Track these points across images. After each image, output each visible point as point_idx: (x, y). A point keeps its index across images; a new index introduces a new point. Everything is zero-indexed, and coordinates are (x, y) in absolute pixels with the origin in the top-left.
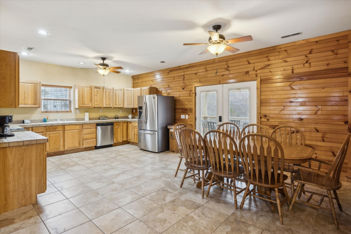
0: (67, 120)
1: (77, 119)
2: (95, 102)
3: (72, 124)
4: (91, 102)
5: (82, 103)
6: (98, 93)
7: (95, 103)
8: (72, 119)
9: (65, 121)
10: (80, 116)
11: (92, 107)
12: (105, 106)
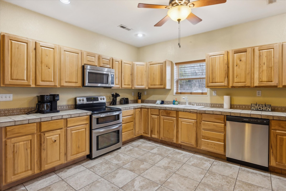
0: (198, 104)
1: (213, 105)
2: (235, 77)
3: (186, 110)
4: (226, 78)
5: (211, 81)
6: (240, 60)
7: (235, 79)
8: (206, 105)
9: (194, 105)
10: (217, 100)
11: (230, 87)
12: (256, 84)
